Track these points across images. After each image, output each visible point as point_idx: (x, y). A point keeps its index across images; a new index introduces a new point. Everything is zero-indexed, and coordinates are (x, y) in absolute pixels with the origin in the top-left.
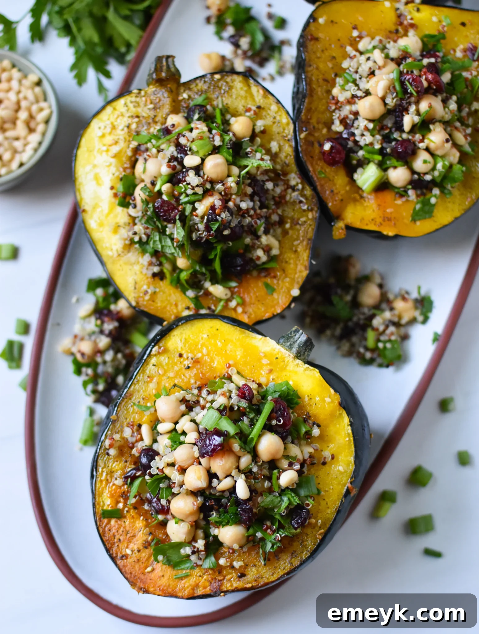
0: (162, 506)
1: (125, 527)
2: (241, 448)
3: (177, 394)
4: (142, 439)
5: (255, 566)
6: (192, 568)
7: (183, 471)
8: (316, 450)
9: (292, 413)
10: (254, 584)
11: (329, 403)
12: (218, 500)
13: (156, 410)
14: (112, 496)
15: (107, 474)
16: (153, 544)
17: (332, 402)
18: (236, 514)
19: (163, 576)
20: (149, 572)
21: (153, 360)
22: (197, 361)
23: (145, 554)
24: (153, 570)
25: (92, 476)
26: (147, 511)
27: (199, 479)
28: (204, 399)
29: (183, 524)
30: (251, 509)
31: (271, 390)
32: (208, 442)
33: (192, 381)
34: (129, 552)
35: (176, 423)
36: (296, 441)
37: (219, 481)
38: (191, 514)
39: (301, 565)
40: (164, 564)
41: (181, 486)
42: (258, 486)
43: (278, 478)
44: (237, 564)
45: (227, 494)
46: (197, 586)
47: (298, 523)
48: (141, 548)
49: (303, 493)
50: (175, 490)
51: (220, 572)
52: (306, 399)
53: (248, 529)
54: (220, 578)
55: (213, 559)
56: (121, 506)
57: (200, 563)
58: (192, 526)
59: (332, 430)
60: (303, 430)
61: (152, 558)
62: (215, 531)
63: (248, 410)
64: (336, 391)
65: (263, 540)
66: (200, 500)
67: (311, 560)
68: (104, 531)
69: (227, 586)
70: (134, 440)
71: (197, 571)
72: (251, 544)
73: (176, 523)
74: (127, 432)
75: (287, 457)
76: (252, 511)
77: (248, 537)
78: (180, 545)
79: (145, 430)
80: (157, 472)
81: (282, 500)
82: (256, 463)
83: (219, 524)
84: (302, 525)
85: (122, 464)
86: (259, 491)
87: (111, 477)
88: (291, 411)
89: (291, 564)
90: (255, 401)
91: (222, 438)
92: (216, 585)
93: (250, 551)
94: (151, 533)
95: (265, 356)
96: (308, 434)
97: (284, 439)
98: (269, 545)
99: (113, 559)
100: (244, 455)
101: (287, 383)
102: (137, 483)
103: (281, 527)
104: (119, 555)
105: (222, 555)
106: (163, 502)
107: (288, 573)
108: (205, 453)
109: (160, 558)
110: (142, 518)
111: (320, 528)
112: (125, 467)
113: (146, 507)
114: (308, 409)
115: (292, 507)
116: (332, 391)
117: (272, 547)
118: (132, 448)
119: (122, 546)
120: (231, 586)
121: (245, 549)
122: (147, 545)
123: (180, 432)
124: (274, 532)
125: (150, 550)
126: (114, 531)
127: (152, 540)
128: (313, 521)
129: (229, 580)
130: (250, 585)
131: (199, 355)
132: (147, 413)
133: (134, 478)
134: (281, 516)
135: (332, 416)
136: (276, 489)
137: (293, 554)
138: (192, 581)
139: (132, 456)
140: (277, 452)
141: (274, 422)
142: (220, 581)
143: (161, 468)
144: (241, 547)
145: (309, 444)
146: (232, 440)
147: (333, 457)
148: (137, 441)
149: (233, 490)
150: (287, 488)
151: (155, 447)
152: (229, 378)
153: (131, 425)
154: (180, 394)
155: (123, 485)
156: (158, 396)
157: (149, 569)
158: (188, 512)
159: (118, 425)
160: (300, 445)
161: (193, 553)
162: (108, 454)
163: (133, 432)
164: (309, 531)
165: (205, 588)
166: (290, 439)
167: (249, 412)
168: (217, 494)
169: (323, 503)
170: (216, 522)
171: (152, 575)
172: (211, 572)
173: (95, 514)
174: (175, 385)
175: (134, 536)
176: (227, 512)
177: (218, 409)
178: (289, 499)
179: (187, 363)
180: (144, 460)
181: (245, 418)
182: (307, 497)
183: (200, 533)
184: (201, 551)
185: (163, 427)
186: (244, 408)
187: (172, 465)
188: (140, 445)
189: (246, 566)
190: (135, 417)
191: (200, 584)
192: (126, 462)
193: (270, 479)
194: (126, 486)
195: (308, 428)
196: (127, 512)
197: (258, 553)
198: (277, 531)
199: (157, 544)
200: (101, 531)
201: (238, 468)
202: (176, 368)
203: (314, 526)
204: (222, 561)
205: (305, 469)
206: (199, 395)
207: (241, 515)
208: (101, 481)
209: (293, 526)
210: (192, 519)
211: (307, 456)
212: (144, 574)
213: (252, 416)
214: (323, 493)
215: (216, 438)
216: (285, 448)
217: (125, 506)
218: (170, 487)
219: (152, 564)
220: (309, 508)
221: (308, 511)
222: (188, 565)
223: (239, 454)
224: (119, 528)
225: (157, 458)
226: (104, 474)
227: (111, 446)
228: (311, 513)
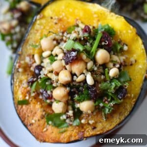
0: (49, 95)
1: (30, 109)
2: (87, 57)
3: (51, 36)
4: (35, 62)
5: (101, 122)
6: (68, 127)
7: (57, 74)
8: (127, 58)
9: (112, 40)
10: (101, 132)
11: (131, 33)
12: (78, 88)
13: (41, 47)
14: (22, 93)
15: (19, 82)
16: (46, 116)
17: (132, 32)
18: (88, 94)
19: (53, 132)
20: (45, 131)
21: (38, 22)
22: (60, 20)
23: (42, 122)
24: (47, 130)
25: (11, 84)
26: (41, 100)
27: (66, 76)
28: (65, 37)
29: (60, 103)
30: (95, 91)
31: (100, 28)
32: (69, 56)
33: (59, 30)
34: (33, 121)
35: (52, 51)
36: (116, 54)
37: (77, 77)
38: (64, 97)
39: (125, 119)
40: (53, 126)
41: (57, 82)
42: (98, 78)
43: (108, 73)
44: (91, 122)
45: (82, 84)
46: (71, 136)
47: (121, 96)
48: (40, 119)
49: (122, 80)
50: (54, 85)
51: (83, 127)
52: (119, 32)
53: (95, 102)
54: (83, 130)
55: (78, 120)
56: (27, 98)
57: (71, 123)
58: (65, 103)
59: (134, 47)
60: (119, 47)
61: (46, 124)
62: (77, 105)
63: (89, 38)
64: (133, 26)
65: (104, 107)
66: (68, 89)
67: (130, 116)
68: (20, 112)
69: (87, 134)
70: (31, 63)
71: (70, 128)
72: (97, 111)
73: (57, 103)
74: (27, 59)
75: (112, 61)
76: (96, 91)
77: (95, 106)
78: (60, 115)
79: (36, 57)
80: (44, 76)
81: (111, 85)
82: (96, 66)
83: (79, 101)
84: (124, 97)
85: (26, 77)
86: (99, 81)
87: (21, 83)
88: (111, 38)
89: (120, 119)
90: (92, 34)
91: (76, 52)
92: (81, 134)
93: (97, 114)
94: (44, 111)
95: (95, 13)
96: (122, 49)
97: (109, 52)
98: (107, 110)
99: (26, 126)
100: (89, 61)
101: (108, 25)
102: (35, 85)
103: (112, 99)
104: (29, 124)
105: (82, 118)
106: (49, 92)
107: (119, 124)
108: (68, 62)
109: (50, 123)
110: (39, 103)
111: (133, 99)
112: (28, 77)
113: (41, 97)
114: (120, 37)
115: (117, 88)
116: (131, 27)
117: (109, 111)
118: (30, 67)
119: (30, 119)
120: (89, 134)
121: (95, 114)
122: (43, 117)
123: (54, 55)
124: (109, 102)
125: (45, 120)
126: (25, 111)
127: (45, 114)
128: (129, 95)
129: (88, 131)
130: (98, 133)
131: (61, 17)
132: (37, 48)
133: (33, 82)
134: (112, 93)
135: (133, 40)
136: (108, 79)
137: (120, 114)
138: (68, 134)
139: (31, 71)
140: (106, 58)
141: (103, 43)
142: (83, 132)
143: (46, 74)
144: (92, 112)
145: (122, 55)
146: (82, 54)
147: (136, 61)
148: (33, 63)
149: (85, 81)
150: (113, 78)
151: (42, 65)
152: (78, 26)
153: (29, 55)
154: (52, 36)
155: (28, 87)
156: (41, 38)
157: (45, 129)
158: (62, 96)
159: (22, 56)
160: (118, 56)
161: (67, 118)
162: (18, 71)
163: (30, 59)
164: (127, 101)
165: (75, 136)
166: (112, 53)
167: (89, 40)
168: (77, 85)
169: (133, 86)
170: (78, 100)
171: (47, 133)
172: (77, 128)
173: (14, 104)
174: (49, 32)
175: (35, 113)
176: (83, 94)
177: (73, 40)
178: (115, 84)
179: (55, 21)
180: (37, 71)
181: (88, 43)
182: (124, 82)
183: (70, 107)
184: (71, 116)
185: (45, 54)
186: (87, 37)
187: (51, 72)
188: (35, 65)
189: (96, 123)
190: (31, 52)
191: (73, 135)
192: (28, 75)
193: (104, 74)
194: (29, 87)
195: (121, 46)
196: (31, 101)
197: (102, 115)
198: (111, 101)
199: (48, 115)
200: (18, 112)
201: (86, 69)
202: (50, 24)
203: (130, 98)
204: (83, 121)
205: (122, 68)
206: (63, 36)
207: (91, 94)
208: (16, 86)
209: (119, 98)
210: (65, 100)
211: (122, 61)
212: (42, 132)
213: (91, 41)
214: (132, 80)
215: (74, 53)
216: (111, 57)
217: (29, 98)
218: (52, 84)
219: (46, 126)
220: (126, 88)
221: (126, 90)
222: (65, 125)
223: (87, 61)
224: (28, 109)
225: (43, 69)
226: (18, 83)
227: (19, 67)
228: (128, 91)
